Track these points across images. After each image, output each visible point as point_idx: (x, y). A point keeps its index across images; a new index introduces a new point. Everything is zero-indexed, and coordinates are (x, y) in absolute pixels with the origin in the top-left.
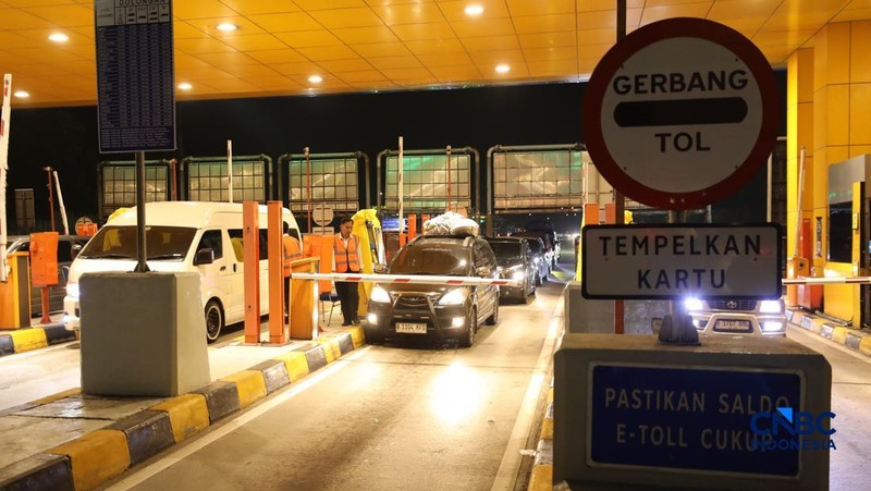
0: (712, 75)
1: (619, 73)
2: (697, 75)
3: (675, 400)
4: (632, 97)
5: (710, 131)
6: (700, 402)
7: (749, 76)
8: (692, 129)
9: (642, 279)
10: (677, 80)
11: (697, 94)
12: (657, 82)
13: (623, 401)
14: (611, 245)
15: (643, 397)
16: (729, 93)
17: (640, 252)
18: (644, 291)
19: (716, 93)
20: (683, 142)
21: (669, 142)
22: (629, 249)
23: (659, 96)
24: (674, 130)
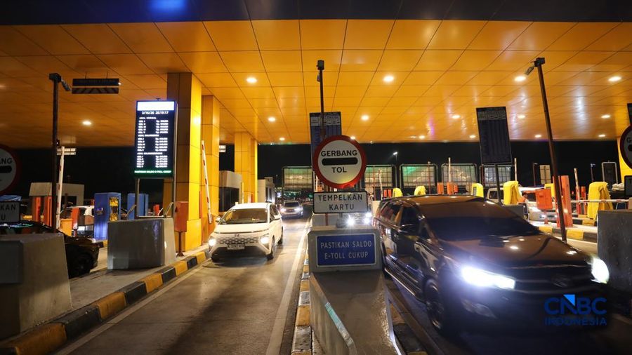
0: (348, 151)
1: (323, 150)
2: (344, 151)
3: (341, 245)
4: (326, 157)
5: (347, 167)
6: (347, 245)
7: (358, 152)
8: (341, 166)
9: (331, 207)
10: (338, 152)
11: (344, 156)
12: (333, 153)
13: (326, 246)
14: (322, 198)
15: (331, 244)
16: (352, 156)
17: (330, 199)
18: (331, 211)
19: (349, 156)
20: (339, 170)
21: (336, 169)
22: (327, 199)
23: (334, 157)
24: (337, 166)
